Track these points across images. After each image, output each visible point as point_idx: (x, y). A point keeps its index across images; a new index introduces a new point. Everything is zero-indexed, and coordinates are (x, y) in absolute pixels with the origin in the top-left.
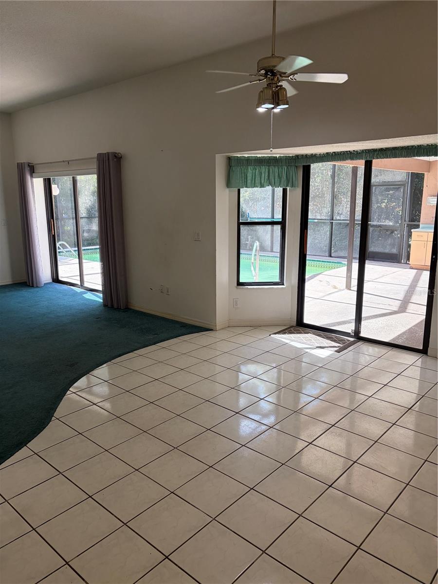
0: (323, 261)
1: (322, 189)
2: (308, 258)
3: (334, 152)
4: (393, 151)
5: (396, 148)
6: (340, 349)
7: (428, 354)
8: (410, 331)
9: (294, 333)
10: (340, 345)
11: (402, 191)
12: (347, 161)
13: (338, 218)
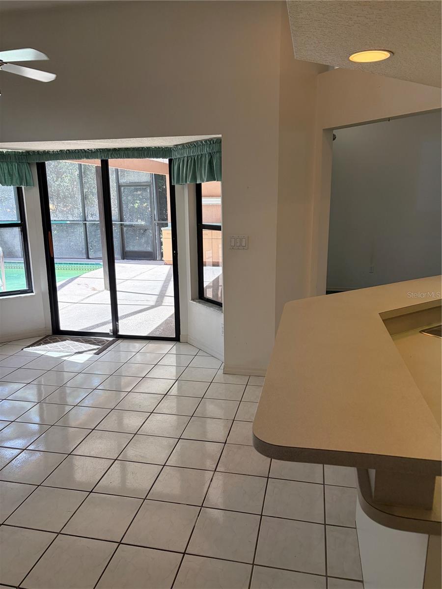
0: (80, 264)
1: (72, 189)
2: (56, 261)
3: (69, 150)
4: (126, 152)
5: (128, 148)
6: (99, 350)
7: (181, 341)
8: (166, 322)
9: (50, 343)
10: (99, 347)
11: (148, 191)
12: (82, 160)
13: (91, 219)
